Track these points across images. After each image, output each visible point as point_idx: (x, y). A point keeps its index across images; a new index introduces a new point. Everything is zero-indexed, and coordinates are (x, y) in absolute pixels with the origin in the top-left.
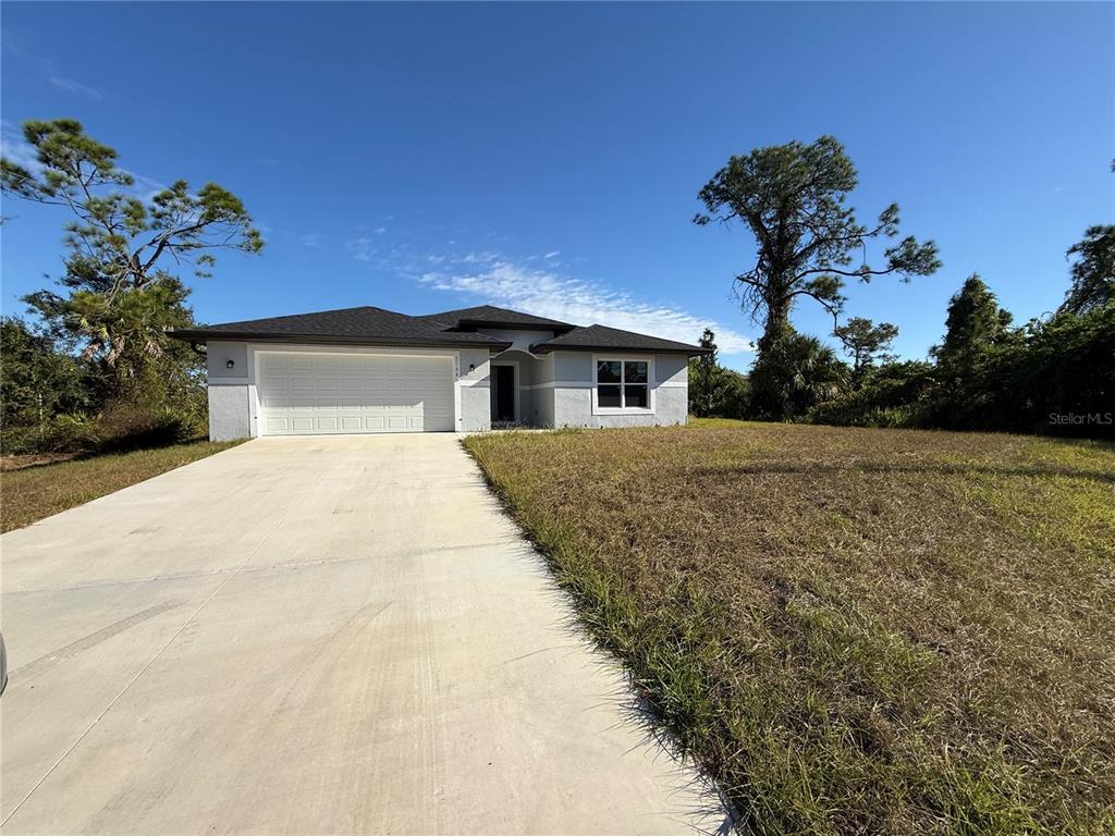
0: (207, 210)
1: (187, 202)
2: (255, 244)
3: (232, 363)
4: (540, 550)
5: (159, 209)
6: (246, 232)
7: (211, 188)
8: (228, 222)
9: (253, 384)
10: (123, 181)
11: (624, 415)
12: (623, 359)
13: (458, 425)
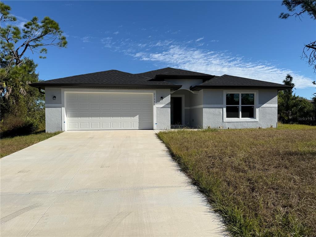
0: (44, 30)
1: (37, 26)
2: (64, 43)
3: (55, 97)
4: (202, 191)
5: (26, 29)
6: (60, 38)
7: (46, 19)
8: (53, 34)
9: (64, 107)
10: (13, 19)
11: (241, 122)
12: (240, 93)
13: (155, 126)
